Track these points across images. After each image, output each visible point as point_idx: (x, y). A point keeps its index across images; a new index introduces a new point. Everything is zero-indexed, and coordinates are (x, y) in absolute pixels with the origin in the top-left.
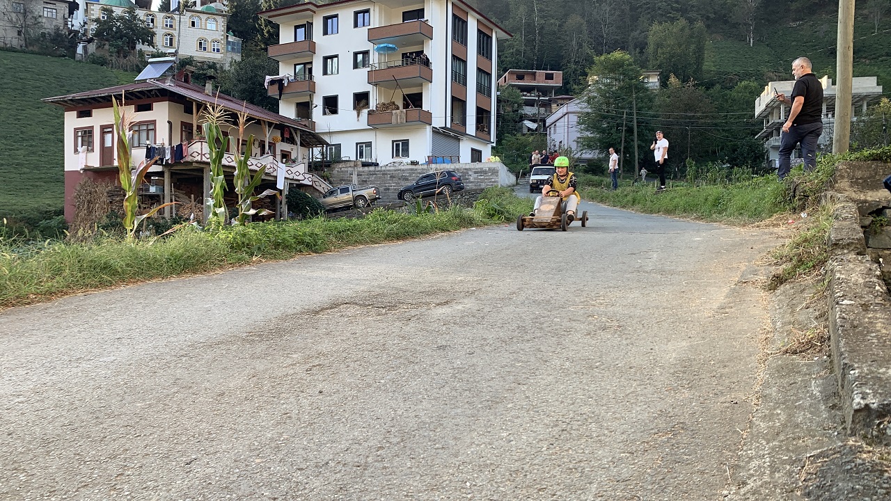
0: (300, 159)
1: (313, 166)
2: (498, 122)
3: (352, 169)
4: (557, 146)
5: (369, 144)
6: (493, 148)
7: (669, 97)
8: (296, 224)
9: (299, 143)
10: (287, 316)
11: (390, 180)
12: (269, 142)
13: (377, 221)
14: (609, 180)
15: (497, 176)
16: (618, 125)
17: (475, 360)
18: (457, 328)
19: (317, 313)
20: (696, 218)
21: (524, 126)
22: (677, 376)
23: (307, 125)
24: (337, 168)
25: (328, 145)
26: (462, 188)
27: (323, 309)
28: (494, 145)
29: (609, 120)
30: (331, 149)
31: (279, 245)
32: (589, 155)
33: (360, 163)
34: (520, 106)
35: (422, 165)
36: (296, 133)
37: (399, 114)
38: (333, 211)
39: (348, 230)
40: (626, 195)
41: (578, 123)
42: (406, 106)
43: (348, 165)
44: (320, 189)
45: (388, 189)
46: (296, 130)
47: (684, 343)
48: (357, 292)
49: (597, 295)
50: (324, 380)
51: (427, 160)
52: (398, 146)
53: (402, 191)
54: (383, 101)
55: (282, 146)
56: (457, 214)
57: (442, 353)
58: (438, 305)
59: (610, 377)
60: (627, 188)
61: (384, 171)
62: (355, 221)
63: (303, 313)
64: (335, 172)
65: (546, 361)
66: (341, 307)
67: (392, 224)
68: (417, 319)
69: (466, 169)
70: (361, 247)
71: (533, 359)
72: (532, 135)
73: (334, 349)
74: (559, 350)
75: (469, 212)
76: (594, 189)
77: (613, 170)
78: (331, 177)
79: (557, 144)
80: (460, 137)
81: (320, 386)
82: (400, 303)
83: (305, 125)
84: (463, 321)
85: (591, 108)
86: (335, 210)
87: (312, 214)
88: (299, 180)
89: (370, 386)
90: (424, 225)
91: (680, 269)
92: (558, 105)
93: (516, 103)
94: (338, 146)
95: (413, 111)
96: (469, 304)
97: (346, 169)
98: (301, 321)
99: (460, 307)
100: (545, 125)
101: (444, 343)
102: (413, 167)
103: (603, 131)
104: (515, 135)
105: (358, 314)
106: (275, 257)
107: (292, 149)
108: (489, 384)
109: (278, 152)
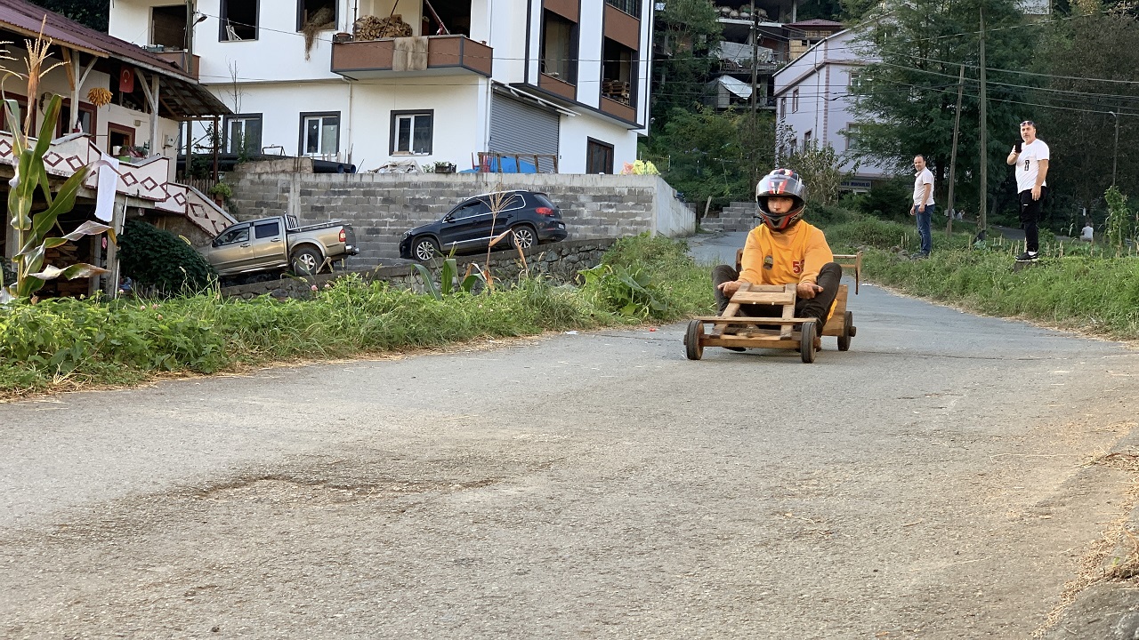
0: (157, 148)
1: (188, 166)
2: (656, 76)
3: (288, 178)
4: (799, 143)
5: (333, 118)
6: (641, 139)
7: (1071, 36)
8: (155, 306)
9: (155, 107)
10: (139, 497)
11: (381, 208)
12: (81, 104)
13: (344, 305)
14: (914, 231)
15: (648, 209)
16: (947, 100)
17: (527, 585)
18: (502, 531)
19: (204, 494)
20: (1095, 330)
21: (721, 90)
22: (906, 615)
23: (179, 63)
24: (251, 175)
25: (228, 114)
26: (560, 235)
27: (216, 488)
28: (645, 132)
29: (926, 86)
30: (237, 126)
31: (113, 352)
32: (875, 168)
33: (308, 165)
34: (712, 40)
35: (462, 173)
36: (150, 84)
37: (410, 48)
38: (236, 281)
39: (276, 324)
40: (949, 270)
41: (851, 89)
42: (429, 28)
43: (279, 168)
44: (206, 225)
45: (378, 232)
46: (149, 74)
47: (943, 564)
48: (293, 456)
49: (806, 476)
50: (222, 612)
51: (477, 163)
52: (405, 124)
53: (410, 237)
54: (372, 14)
55: (112, 114)
56: (535, 295)
57: (464, 571)
58: (467, 486)
59: (782, 615)
60: (952, 255)
61: (369, 185)
62: (291, 303)
63: (175, 493)
64: (245, 183)
65: (667, 588)
66: (257, 484)
67: (378, 313)
68: (419, 511)
69: (572, 189)
70: (304, 363)
71: (642, 584)
72: (740, 111)
73: (241, 560)
74: (697, 569)
75: (564, 293)
76: (878, 252)
77: (922, 208)
78: (235, 196)
79: (800, 137)
80: (561, 109)
81: (214, 621)
82: (385, 480)
83: (173, 65)
84: (514, 517)
85: (883, 54)
86: (241, 279)
87: (191, 284)
88: (152, 201)
89: (315, 623)
90: (454, 319)
91: (996, 430)
92: (804, 44)
93: (702, 31)
94: (255, 120)
95: (447, 42)
96: (535, 486)
97: (272, 177)
98: (170, 508)
99: (513, 491)
100: (771, 89)
101: (470, 555)
102: (442, 178)
103: (910, 111)
104: (698, 112)
105: (293, 499)
106: (104, 378)
107: (138, 123)
108: (549, 622)
109: (102, 130)
